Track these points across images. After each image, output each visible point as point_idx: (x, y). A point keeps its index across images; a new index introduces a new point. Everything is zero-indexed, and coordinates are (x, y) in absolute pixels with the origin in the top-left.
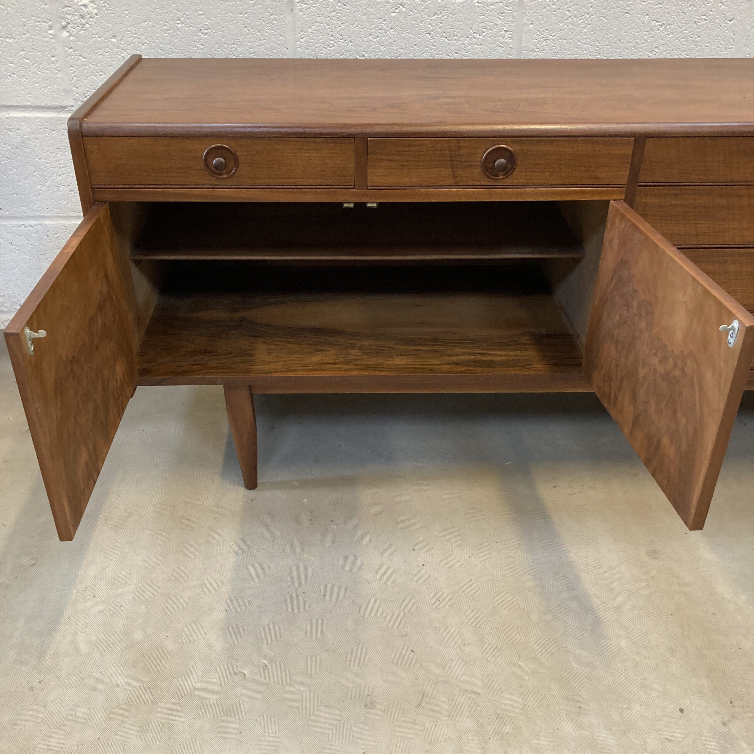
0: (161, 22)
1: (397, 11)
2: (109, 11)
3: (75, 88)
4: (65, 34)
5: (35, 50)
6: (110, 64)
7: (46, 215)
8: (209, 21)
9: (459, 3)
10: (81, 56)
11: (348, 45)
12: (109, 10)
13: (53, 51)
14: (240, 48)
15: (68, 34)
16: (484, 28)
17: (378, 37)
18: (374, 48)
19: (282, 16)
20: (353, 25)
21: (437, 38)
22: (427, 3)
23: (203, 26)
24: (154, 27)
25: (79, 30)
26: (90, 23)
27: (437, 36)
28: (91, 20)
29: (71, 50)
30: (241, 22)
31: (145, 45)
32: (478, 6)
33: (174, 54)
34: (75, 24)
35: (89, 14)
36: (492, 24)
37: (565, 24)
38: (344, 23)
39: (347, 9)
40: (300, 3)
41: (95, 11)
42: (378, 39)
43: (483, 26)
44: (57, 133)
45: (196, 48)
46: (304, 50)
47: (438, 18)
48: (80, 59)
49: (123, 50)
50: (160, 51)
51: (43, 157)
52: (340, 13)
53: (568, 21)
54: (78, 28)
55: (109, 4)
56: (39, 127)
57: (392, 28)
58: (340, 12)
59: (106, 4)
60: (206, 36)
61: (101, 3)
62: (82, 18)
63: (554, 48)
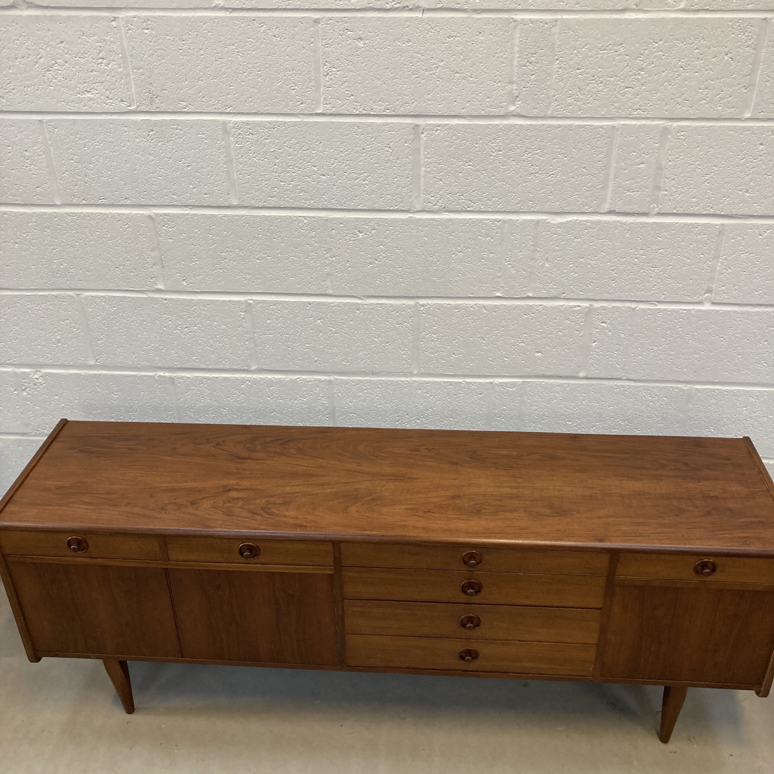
0: (87, 388)
2: (52, 382)
4: (25, 393)
5: (6, 402)
8: (118, 388)
9: (287, 380)
10: (35, 405)
11: (213, 403)
13: (17, 403)
14: (140, 403)
16: (306, 394)
19: (167, 386)
22: (265, 381)
23: (114, 390)
25: (34, 391)
26: (40, 388)
29: (29, 402)
30: (140, 389)
34: (31, 388)
35: (39, 383)
36: (312, 392)
37: (363, 393)
38: (209, 390)
39: (211, 383)
40: (178, 379)
42: (234, 400)
46: (184, 405)
55: (52, 378)
56: (10, 444)
57: (243, 394)
58: (206, 384)
61: (47, 377)
62: (35, 385)
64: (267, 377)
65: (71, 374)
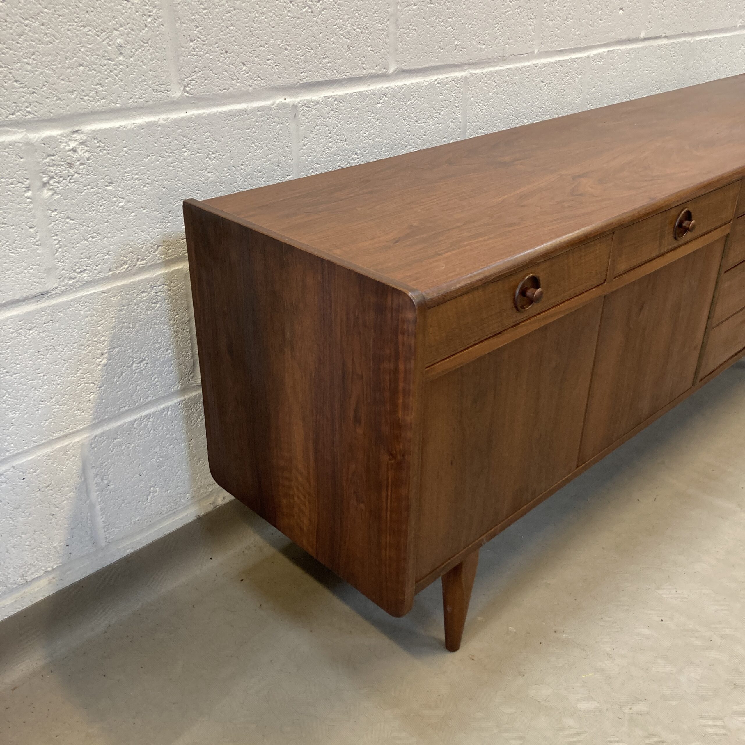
0: (166, 154)
1: (381, 101)
2: (105, 152)
3: (60, 263)
4: (46, 193)
5: (5, 224)
6: (106, 220)
7: (21, 450)
8: (217, 142)
9: (426, 86)
10: (68, 218)
11: (343, 145)
12: (105, 150)
13: (32, 219)
14: (248, 168)
15: (50, 193)
16: (442, 106)
17: (368, 132)
18: (365, 143)
19: (287, 124)
20: (348, 123)
21: (410, 123)
22: (403, 90)
23: (210, 149)
24: (158, 161)
25: (67, 183)
26: (80, 171)
27: (411, 121)
28: (82, 167)
29: (55, 213)
30: (249, 138)
31: (148, 185)
32: (439, 87)
33: (180, 190)
34: (61, 177)
35: (79, 160)
36: (447, 102)
37: (493, 94)
38: (340, 122)
39: (343, 107)
40: (303, 107)
41: (87, 155)
42: (367, 133)
43: (442, 105)
44: (36, 331)
45: (203, 178)
46: (307, 158)
47: (412, 103)
48: (68, 223)
49: (122, 198)
50: (164, 190)
51: (16, 371)
52: (337, 112)
53: (494, 90)
54: (64, 181)
55: (104, 143)
56: (11, 330)
57: (378, 120)
58: (337, 110)
59: (100, 143)
60: (214, 161)
61: (95, 143)
62: (71, 167)
63: (486, 116)
64: (405, 83)
65: (141, 127)
